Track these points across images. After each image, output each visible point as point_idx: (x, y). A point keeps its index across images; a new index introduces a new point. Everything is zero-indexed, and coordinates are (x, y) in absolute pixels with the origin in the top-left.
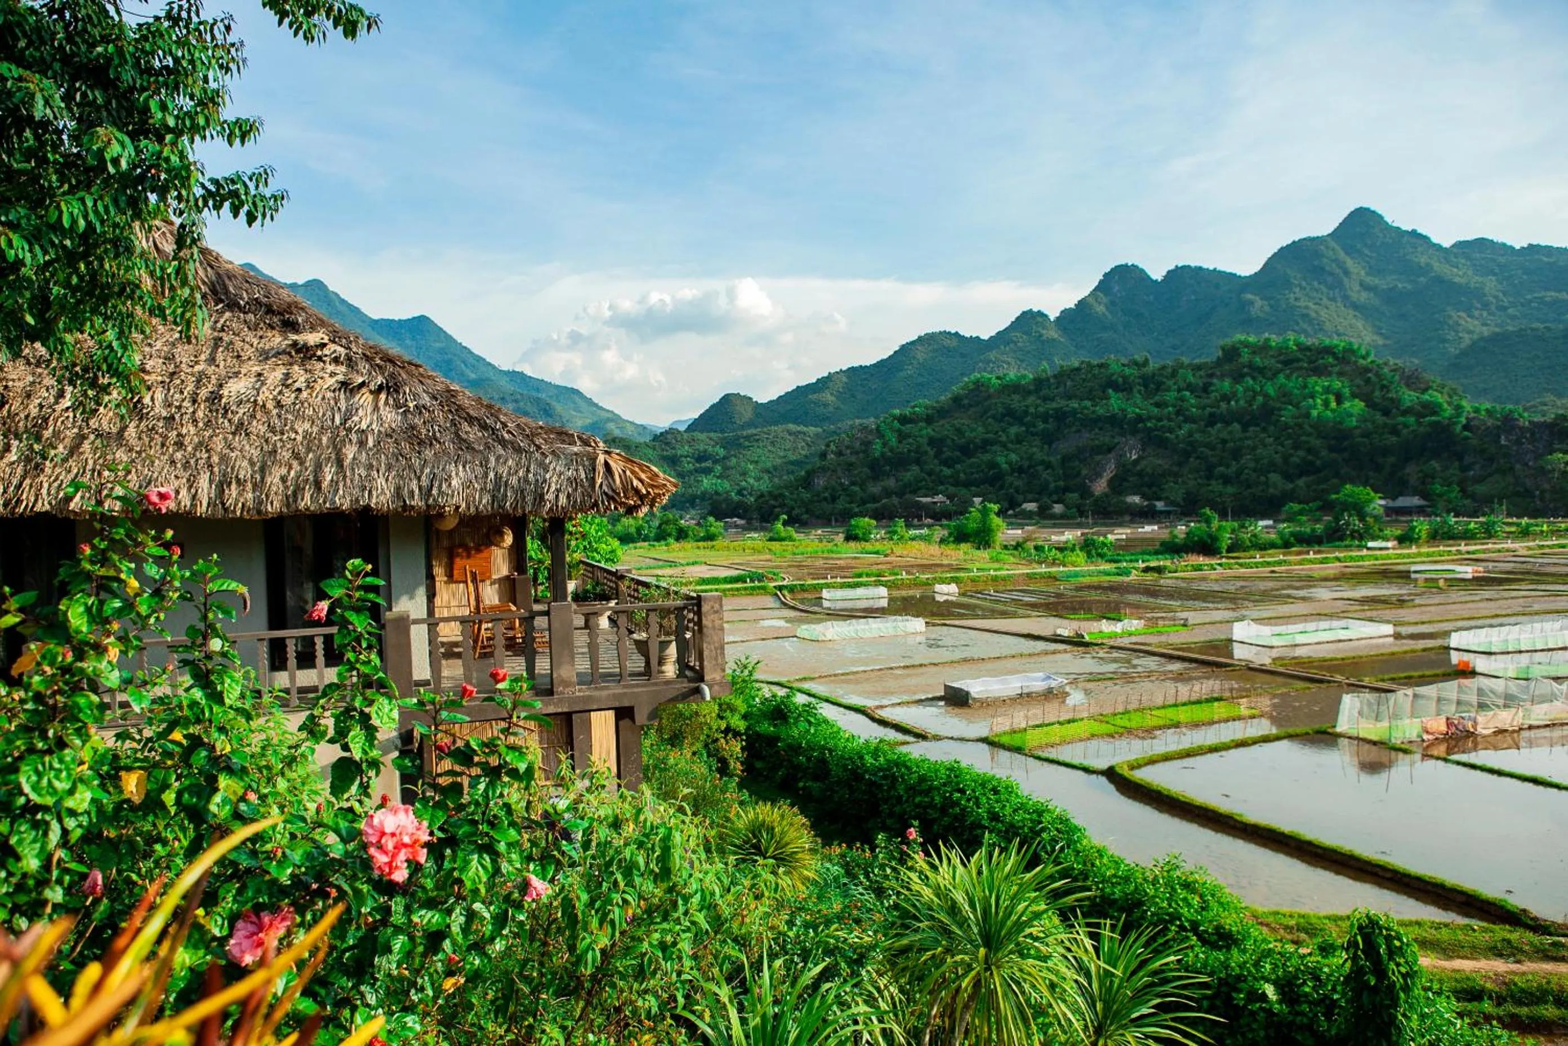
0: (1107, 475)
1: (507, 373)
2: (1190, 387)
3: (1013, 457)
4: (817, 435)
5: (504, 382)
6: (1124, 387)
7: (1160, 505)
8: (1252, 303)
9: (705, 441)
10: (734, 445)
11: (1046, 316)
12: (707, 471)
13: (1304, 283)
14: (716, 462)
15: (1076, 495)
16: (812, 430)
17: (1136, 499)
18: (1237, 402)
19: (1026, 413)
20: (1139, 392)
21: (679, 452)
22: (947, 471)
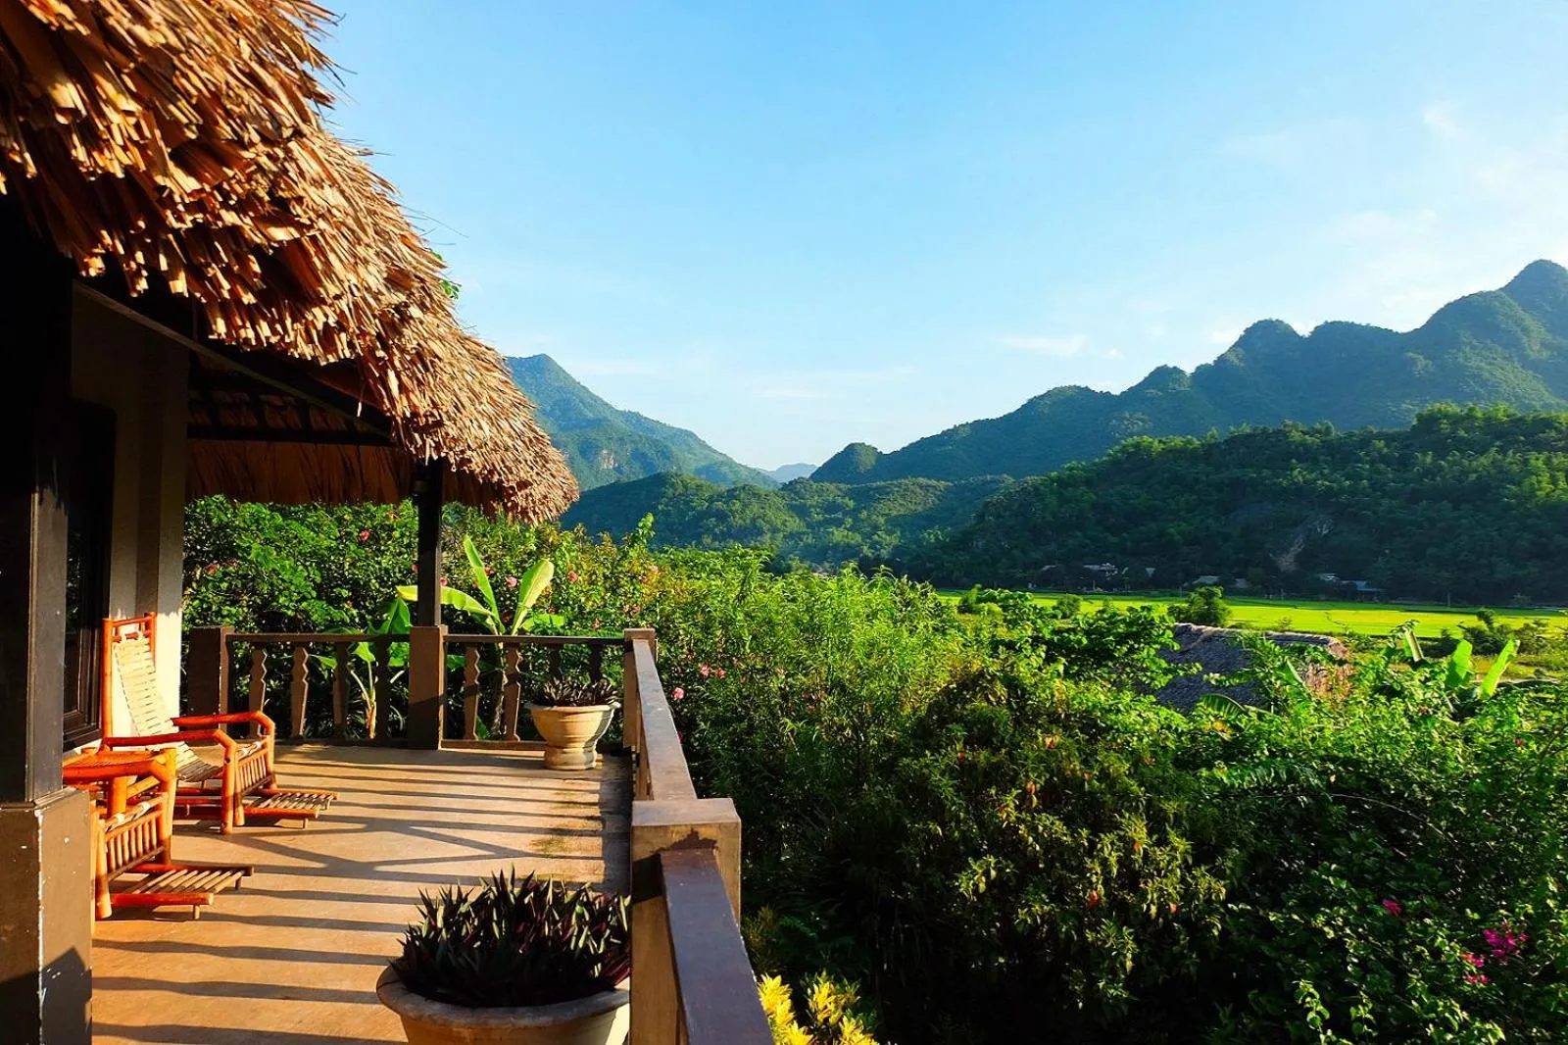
0: (1295, 550)
1: (623, 413)
2: (1384, 459)
3: (1184, 526)
4: (947, 488)
5: (620, 423)
6: (1306, 455)
7: (1361, 585)
8: (1413, 362)
9: (832, 491)
10: (865, 497)
11: (1182, 372)
12: (839, 523)
13: (1475, 342)
14: (846, 514)
15: (1260, 570)
16: (942, 484)
17: (1331, 578)
18: (1442, 477)
19: (1197, 481)
20: (1326, 462)
21: (809, 502)
22: (1112, 539)
